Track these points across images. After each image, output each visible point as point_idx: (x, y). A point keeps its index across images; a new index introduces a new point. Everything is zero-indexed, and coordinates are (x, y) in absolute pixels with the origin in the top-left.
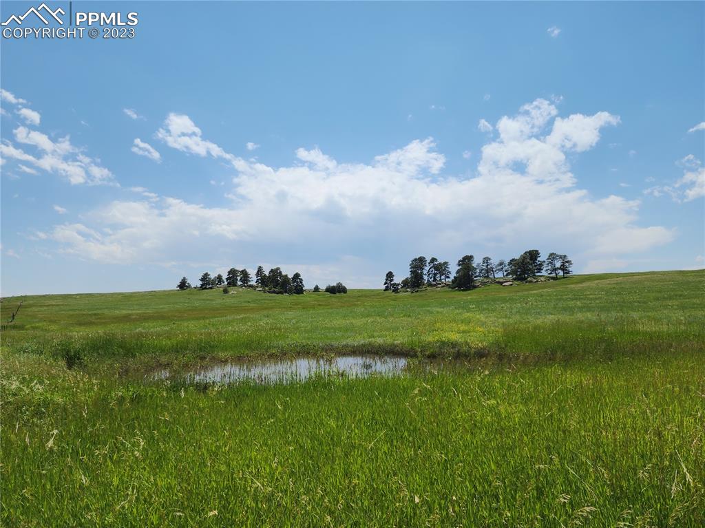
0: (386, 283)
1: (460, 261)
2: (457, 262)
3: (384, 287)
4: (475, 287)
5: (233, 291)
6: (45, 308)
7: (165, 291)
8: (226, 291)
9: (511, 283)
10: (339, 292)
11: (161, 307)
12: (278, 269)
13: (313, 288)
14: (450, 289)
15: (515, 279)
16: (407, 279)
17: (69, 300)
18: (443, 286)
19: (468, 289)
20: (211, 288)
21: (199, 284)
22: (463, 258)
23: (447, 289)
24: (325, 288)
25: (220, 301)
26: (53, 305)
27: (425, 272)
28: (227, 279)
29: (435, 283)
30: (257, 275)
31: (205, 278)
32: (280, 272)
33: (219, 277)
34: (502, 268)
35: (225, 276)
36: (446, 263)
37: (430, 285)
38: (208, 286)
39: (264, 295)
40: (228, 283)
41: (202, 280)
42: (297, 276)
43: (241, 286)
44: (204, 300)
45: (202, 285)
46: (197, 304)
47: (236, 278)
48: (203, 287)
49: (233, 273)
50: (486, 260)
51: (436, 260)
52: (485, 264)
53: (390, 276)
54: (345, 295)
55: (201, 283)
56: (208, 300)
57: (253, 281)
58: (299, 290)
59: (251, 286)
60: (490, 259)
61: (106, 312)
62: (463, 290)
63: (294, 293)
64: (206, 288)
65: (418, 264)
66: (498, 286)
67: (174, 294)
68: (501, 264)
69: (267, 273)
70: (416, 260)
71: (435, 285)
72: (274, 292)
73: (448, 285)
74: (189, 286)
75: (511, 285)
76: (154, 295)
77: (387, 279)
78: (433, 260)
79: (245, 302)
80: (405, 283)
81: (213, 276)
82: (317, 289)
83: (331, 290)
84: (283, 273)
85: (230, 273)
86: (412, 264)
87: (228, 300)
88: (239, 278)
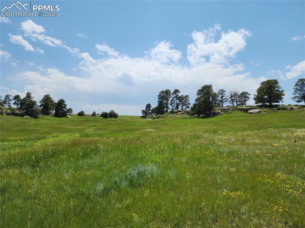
1: (199, 91)
2: (196, 92)
4: (215, 114)
14: (189, 116)
18: (183, 113)
19: (207, 116)
22: (202, 88)
23: (186, 116)
27: (169, 102)
29: (176, 111)
36: (187, 96)
37: (172, 112)
51: (179, 91)
62: (203, 117)
65: (164, 95)
66: (243, 114)
70: (163, 92)
71: (176, 112)
75: (260, 112)
78: (176, 91)
82: (94, 114)
86: (160, 95)
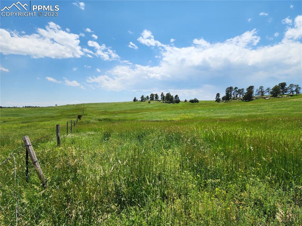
0: (216, 98)
2: (247, 89)
3: (215, 100)
4: (252, 100)
5: (152, 102)
6: (91, 108)
7: (129, 102)
8: (149, 102)
9: (269, 98)
10: (195, 102)
11: (127, 108)
12: (169, 93)
13: (184, 100)
14: (242, 101)
15: (272, 96)
16: (224, 96)
17: (98, 105)
18: (239, 100)
19: (249, 101)
20: (145, 101)
21: (140, 99)
22: (249, 87)
23: (240, 101)
24: (189, 100)
25: (147, 106)
26: (93, 107)
27: (232, 93)
28: (150, 98)
30: (161, 96)
31: (142, 97)
32: (170, 95)
33: (148, 97)
34: (269, 91)
35: (149, 97)
36: (243, 89)
37: (234, 99)
38: (143, 100)
39: (163, 104)
40: (151, 99)
41: (141, 98)
42: (177, 96)
43: (155, 100)
44: (141, 106)
45: (141, 100)
46: (139, 107)
47: (153, 97)
48: (142, 101)
49: (152, 95)
50: (261, 88)
51: (237, 88)
52: (261, 89)
53: (218, 95)
54: (198, 103)
55: (141, 99)
56: (142, 106)
57: (160, 98)
58: (178, 101)
59: (159, 100)
60: (263, 87)
61: (109, 110)
62: (247, 101)
63: (176, 103)
64: (143, 101)
65: (229, 90)
66: (263, 99)
67: (132, 103)
68: (268, 89)
69: (165, 95)
70: (228, 88)
71: (236, 99)
72: (167, 103)
73: (241, 99)
74: (137, 100)
75: (269, 99)
76: (125, 103)
77: (217, 96)
78: (236, 88)
79: (155, 107)
80: (223, 98)
81: (145, 97)
82: (186, 101)
83: (192, 101)
84: (171, 95)
85: (151, 95)
86: (227, 90)
87: (150, 106)
88: (154, 97)
